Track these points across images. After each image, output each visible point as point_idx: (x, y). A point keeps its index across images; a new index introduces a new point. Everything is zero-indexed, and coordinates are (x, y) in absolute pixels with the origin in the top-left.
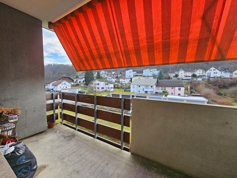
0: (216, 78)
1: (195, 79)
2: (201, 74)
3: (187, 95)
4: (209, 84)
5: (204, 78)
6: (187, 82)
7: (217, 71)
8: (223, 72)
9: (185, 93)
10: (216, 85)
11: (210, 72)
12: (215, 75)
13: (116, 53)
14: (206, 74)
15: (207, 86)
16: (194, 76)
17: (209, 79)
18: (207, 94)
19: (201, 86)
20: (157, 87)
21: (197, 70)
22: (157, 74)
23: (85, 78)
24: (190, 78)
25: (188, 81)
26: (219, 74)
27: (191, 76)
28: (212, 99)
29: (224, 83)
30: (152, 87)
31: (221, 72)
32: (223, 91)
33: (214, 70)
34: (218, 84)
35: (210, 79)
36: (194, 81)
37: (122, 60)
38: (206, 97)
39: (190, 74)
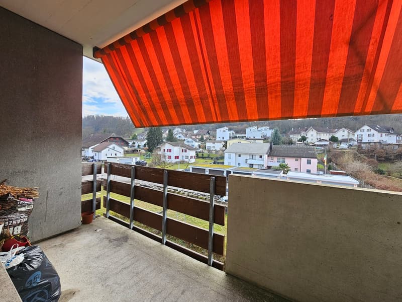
0: (371, 144)
1: (335, 145)
2: (346, 137)
3: (321, 173)
4: (361, 153)
5: (351, 144)
6: (321, 151)
7: (373, 131)
8: (384, 134)
9: (319, 169)
10: (372, 156)
11: (361, 133)
12: (371, 139)
13: (203, 99)
14: (355, 138)
15: (356, 157)
16: (334, 140)
17: (360, 146)
18: (358, 172)
19: (346, 156)
20: (270, 158)
21: (338, 130)
22: (270, 136)
23: (148, 140)
24: (327, 143)
25: (323, 148)
26: (377, 137)
27: (328, 139)
28: (366, 180)
29: (387, 154)
30: (261, 157)
31: (380, 134)
32: (384, 167)
33: (368, 130)
34: (376, 155)
35: (363, 145)
36: (334, 149)
37: (213, 110)
38: (355, 176)
39: (327, 136)
